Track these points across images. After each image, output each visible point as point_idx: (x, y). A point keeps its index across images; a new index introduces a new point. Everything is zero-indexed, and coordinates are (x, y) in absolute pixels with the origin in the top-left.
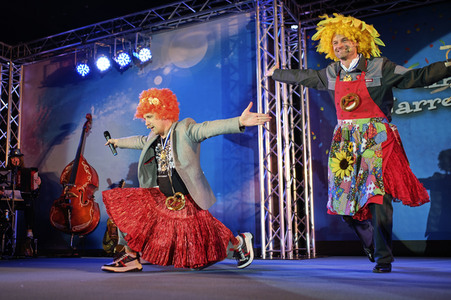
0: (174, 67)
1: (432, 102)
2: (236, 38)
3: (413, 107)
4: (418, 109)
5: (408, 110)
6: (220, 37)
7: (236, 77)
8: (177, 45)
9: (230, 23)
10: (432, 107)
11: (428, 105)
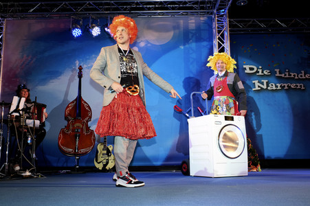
0: (148, 42)
1: (286, 85)
2: (194, 32)
3: (277, 87)
4: (279, 88)
5: (274, 88)
6: (182, 29)
7: (194, 56)
8: (150, 28)
9: (190, 22)
10: (286, 88)
11: (284, 86)
